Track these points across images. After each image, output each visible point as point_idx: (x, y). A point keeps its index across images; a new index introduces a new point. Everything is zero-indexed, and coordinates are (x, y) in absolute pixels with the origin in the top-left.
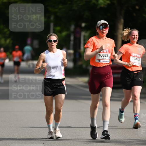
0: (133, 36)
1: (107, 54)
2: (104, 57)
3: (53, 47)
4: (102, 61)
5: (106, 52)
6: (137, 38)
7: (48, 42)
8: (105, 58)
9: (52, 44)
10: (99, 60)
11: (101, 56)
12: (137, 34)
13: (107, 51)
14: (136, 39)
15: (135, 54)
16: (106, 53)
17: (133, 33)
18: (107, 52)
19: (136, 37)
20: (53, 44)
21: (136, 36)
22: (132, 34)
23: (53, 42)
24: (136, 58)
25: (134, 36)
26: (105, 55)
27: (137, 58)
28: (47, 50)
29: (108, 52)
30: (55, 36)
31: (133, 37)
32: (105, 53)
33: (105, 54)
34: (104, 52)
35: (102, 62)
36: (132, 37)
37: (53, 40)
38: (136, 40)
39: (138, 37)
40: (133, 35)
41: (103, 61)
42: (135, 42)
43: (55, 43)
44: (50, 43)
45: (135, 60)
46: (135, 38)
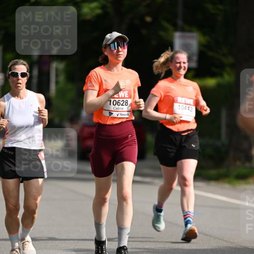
0: (177, 63)
1: (125, 100)
2: (120, 106)
3: (19, 87)
4: (115, 114)
5: (123, 96)
6: (184, 67)
7: (11, 77)
8: (123, 109)
9: (18, 79)
10: (110, 113)
11: (115, 104)
12: (186, 60)
13: (126, 94)
14: (184, 69)
15: (183, 99)
16: (124, 98)
17: (178, 58)
18: (126, 96)
19: (182, 65)
20: (20, 81)
21: (184, 63)
22: (175, 61)
23: (20, 77)
24: (185, 105)
25: (180, 63)
26: (121, 103)
27: (187, 106)
28: (8, 94)
29: (128, 97)
30: (25, 65)
31: (178, 65)
32: (122, 98)
33: (121, 100)
34: (120, 97)
35: (117, 116)
36: (176, 67)
37: (19, 73)
38: (183, 72)
39: (186, 65)
40: (178, 61)
41: (117, 113)
42: (181, 75)
43: (23, 79)
44: (15, 79)
45: (184, 110)
46: (180, 67)
